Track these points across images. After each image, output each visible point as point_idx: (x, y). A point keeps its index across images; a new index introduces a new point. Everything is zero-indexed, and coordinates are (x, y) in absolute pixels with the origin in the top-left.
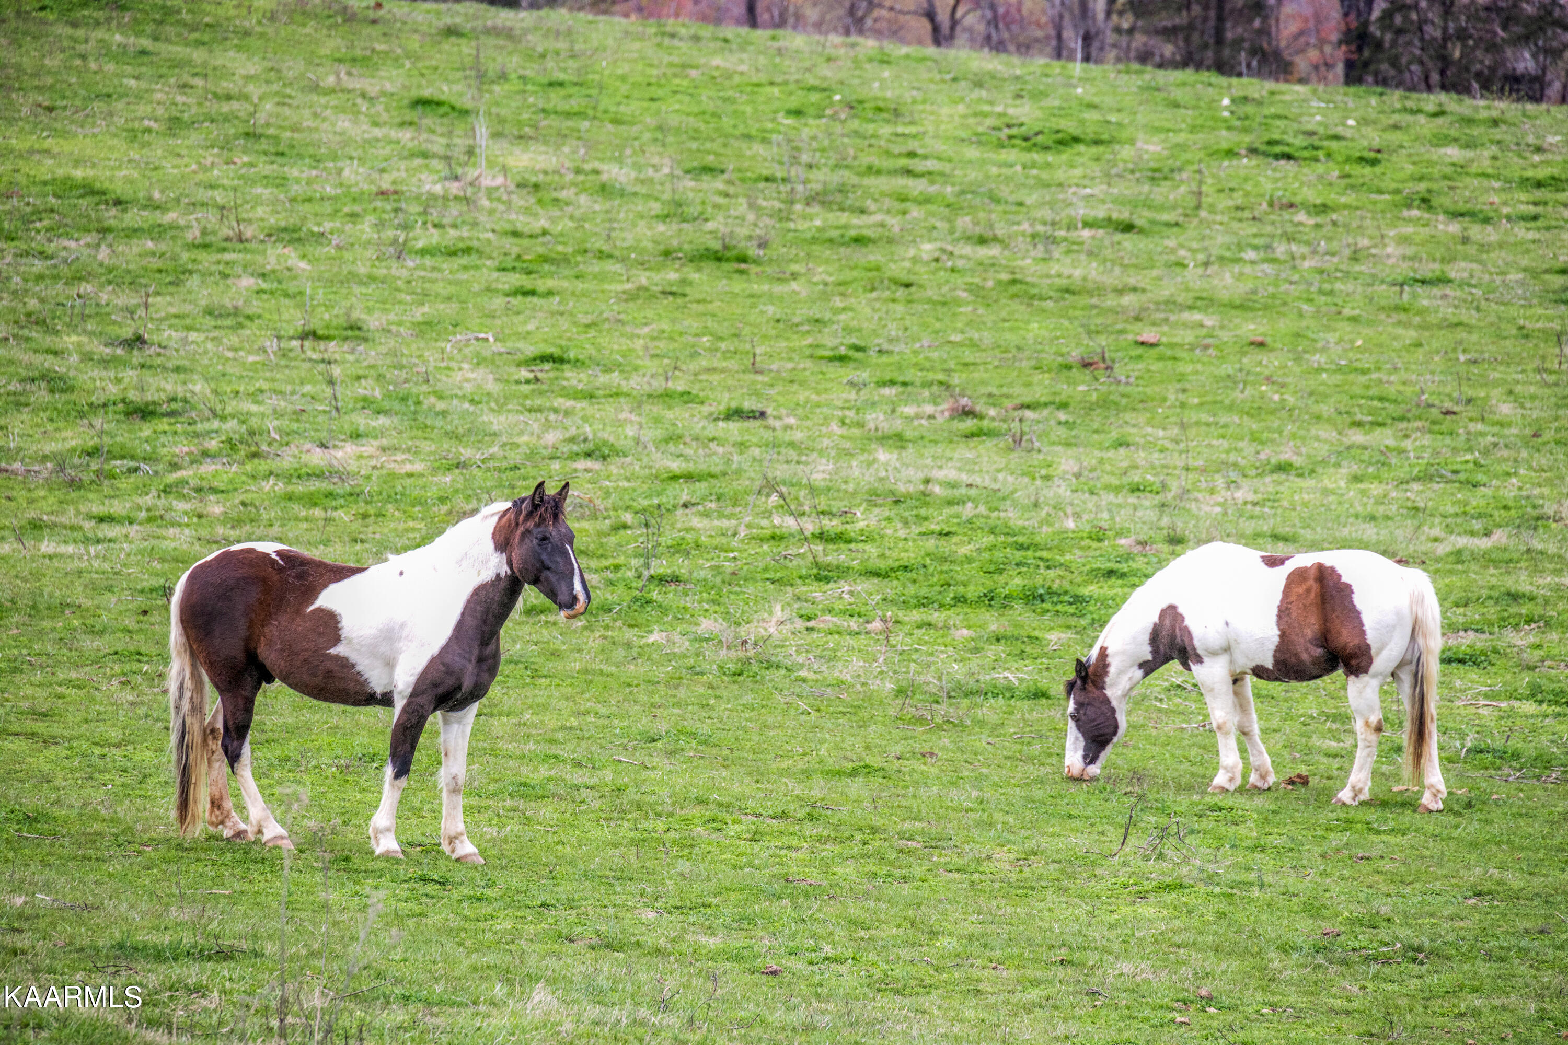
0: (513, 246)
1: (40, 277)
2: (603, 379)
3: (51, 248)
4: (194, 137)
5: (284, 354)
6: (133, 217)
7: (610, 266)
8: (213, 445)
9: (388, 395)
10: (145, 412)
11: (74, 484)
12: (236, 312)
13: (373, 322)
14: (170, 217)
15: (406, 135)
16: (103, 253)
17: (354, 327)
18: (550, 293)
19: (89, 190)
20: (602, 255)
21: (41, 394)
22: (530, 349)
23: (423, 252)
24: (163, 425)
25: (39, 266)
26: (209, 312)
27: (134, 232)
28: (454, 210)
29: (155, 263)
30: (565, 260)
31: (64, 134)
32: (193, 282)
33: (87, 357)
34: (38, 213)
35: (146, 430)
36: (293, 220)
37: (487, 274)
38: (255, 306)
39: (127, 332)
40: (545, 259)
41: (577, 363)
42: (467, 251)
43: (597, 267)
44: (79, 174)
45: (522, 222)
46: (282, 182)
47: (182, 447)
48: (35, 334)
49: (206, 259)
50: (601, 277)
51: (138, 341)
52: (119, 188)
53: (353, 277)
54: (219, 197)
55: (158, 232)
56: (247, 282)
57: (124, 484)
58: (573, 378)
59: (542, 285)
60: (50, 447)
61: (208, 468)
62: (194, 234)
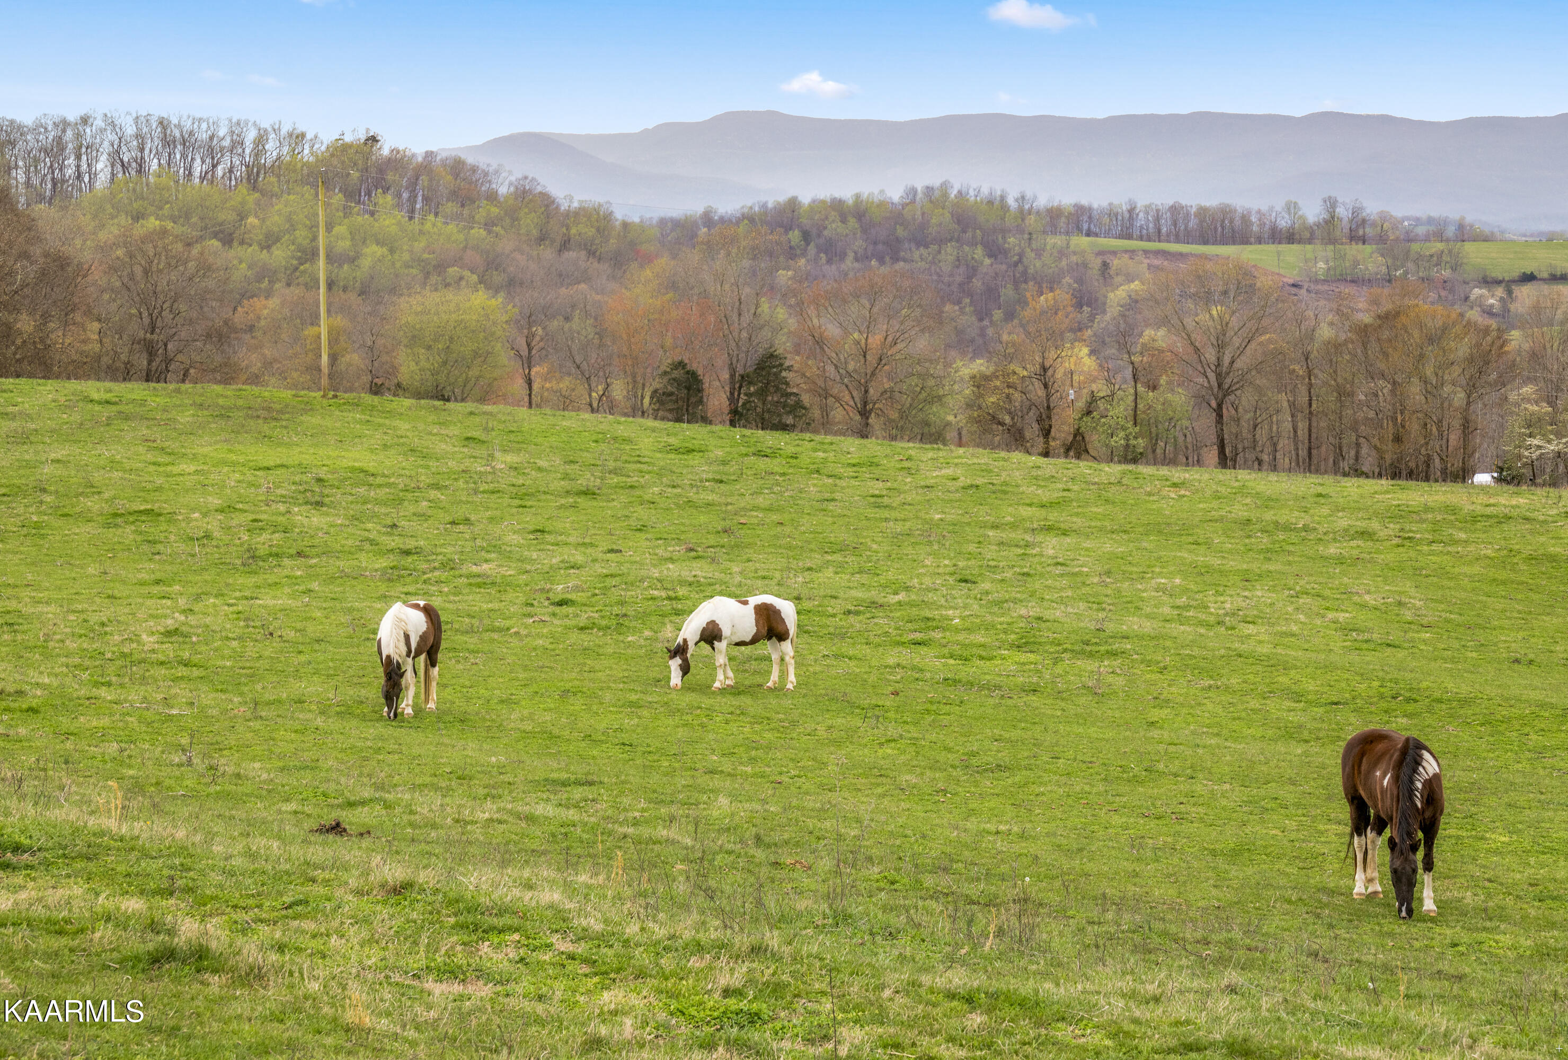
0: (514, 490)
1: (352, 502)
2: (560, 538)
3: (354, 492)
4: (393, 452)
5: (446, 530)
6: (379, 480)
7: (548, 497)
8: (436, 564)
9: (489, 545)
10: (407, 553)
11: (390, 580)
12: (424, 515)
13: (473, 518)
14: (392, 480)
15: (466, 450)
16: (372, 494)
17: (467, 520)
18: (531, 507)
19: (362, 471)
20: (545, 493)
21: (367, 546)
22: (531, 528)
23: (484, 492)
24: (415, 557)
25: (350, 498)
26: (414, 514)
27: (380, 486)
28: (490, 478)
29: (392, 497)
30: (532, 495)
31: (348, 450)
32: (406, 503)
33: (379, 532)
34: (346, 479)
35: (410, 559)
36: (435, 481)
37: (506, 501)
38: (430, 512)
39: (389, 522)
40: (526, 494)
41: (549, 532)
42: (498, 492)
43: (543, 497)
44: (356, 464)
45: (514, 481)
46: (427, 467)
47: (425, 566)
48: (356, 523)
49: (409, 495)
50: (546, 501)
51: (394, 526)
52: (372, 470)
53: (461, 501)
54: (408, 473)
55: (389, 485)
56: (425, 503)
57: (409, 580)
58: (549, 538)
59: (529, 503)
60: (377, 566)
61: (437, 573)
62: (401, 486)
